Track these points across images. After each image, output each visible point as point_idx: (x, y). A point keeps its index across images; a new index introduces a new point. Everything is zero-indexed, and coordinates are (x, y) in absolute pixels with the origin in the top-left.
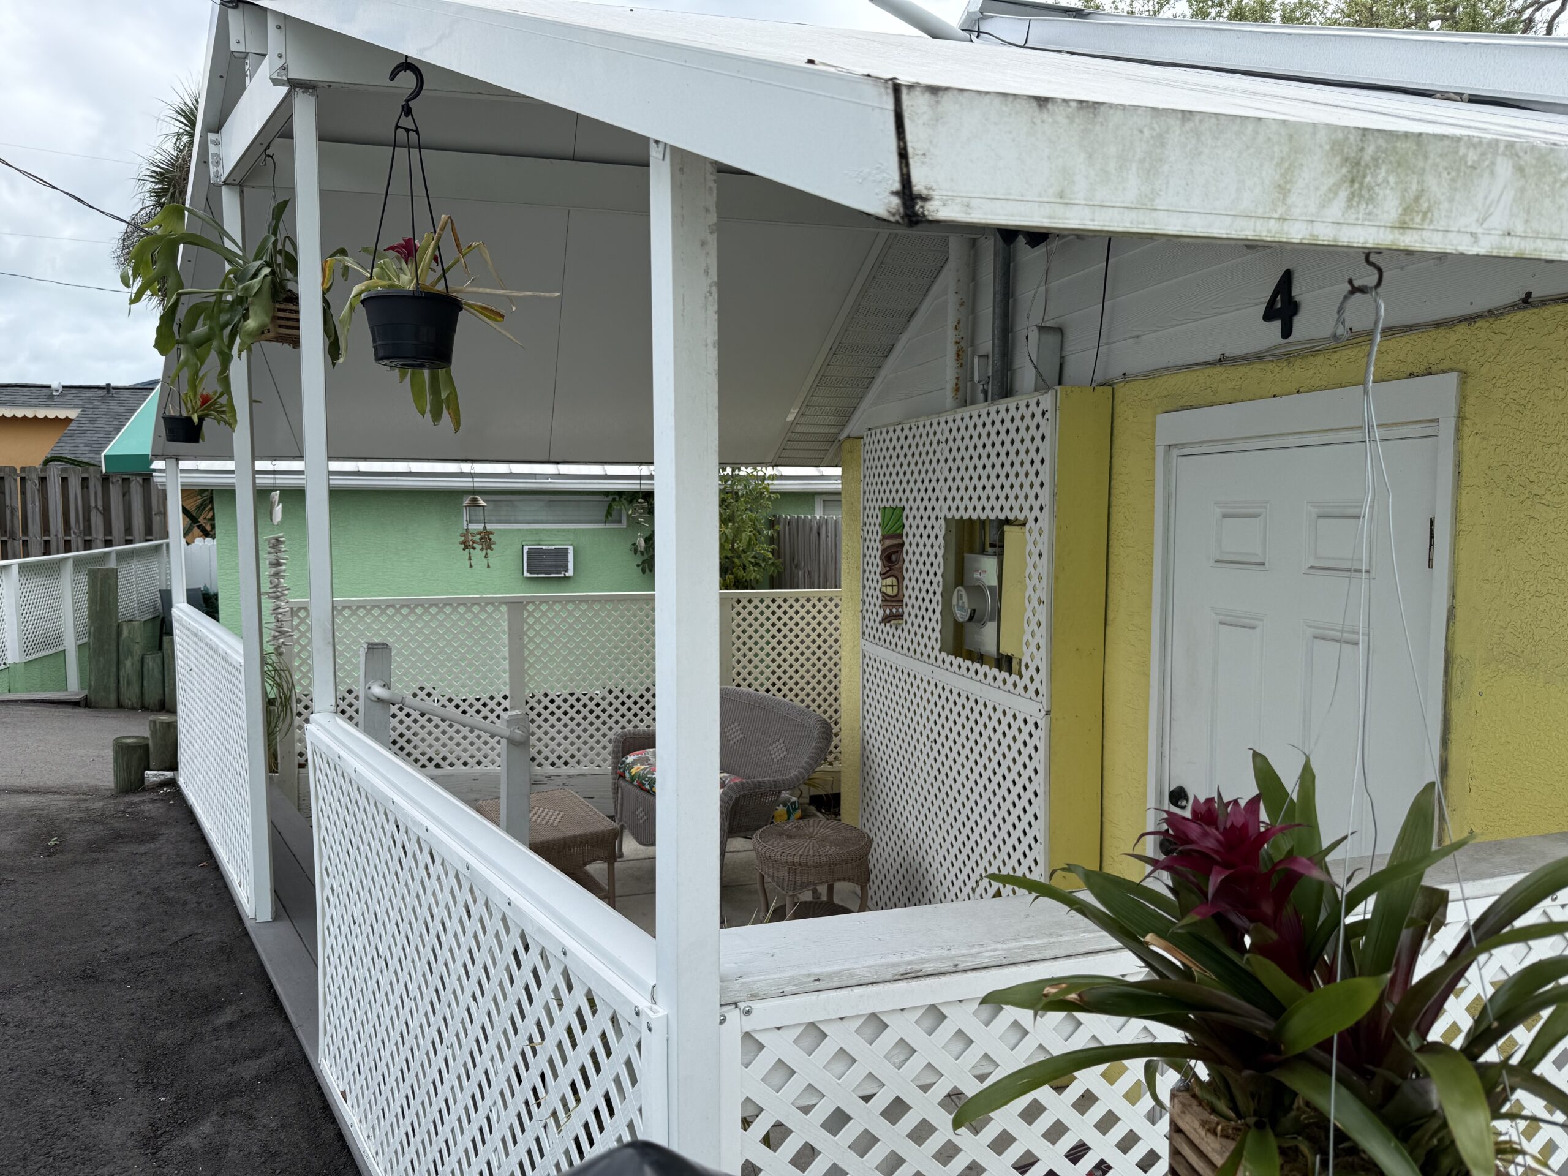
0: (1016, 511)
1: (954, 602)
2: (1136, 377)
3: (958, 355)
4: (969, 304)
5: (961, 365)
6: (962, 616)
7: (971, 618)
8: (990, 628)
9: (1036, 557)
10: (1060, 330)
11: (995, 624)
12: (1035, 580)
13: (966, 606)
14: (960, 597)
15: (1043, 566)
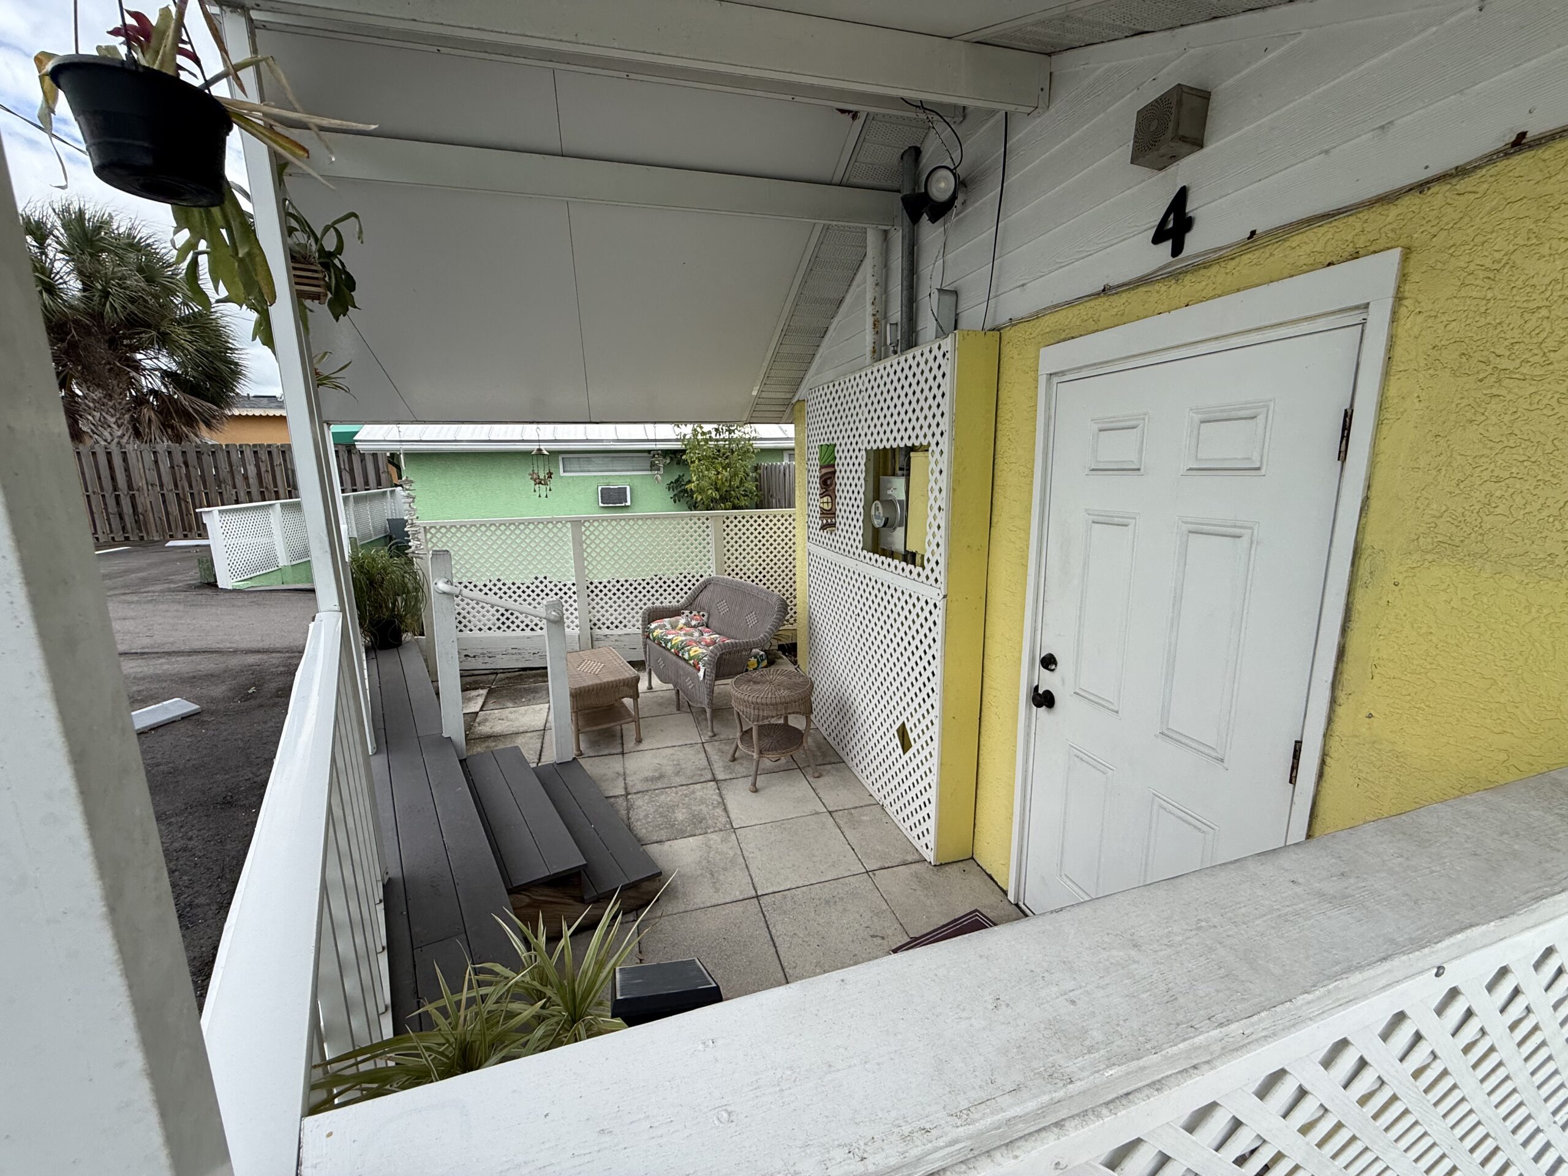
0: (921, 438)
1: (873, 513)
2: (1022, 321)
3: (875, 325)
4: (883, 285)
5: (877, 333)
6: (878, 523)
7: (885, 525)
8: (900, 531)
9: (937, 474)
10: (955, 293)
11: (903, 528)
12: (936, 492)
13: (881, 515)
14: (877, 509)
15: (943, 481)
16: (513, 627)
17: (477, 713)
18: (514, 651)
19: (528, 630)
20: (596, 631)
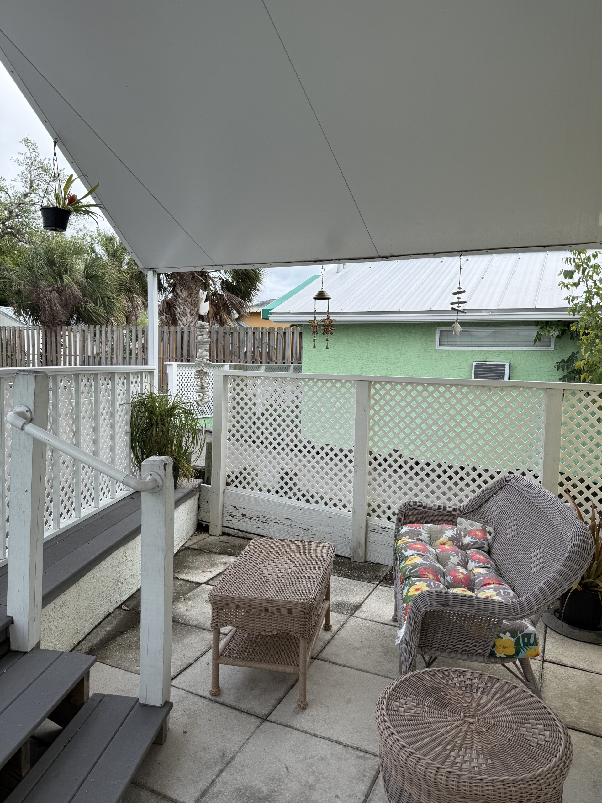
16: (290, 494)
17: (199, 584)
18: (286, 522)
19: (303, 500)
20: (374, 520)
